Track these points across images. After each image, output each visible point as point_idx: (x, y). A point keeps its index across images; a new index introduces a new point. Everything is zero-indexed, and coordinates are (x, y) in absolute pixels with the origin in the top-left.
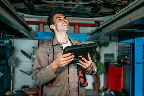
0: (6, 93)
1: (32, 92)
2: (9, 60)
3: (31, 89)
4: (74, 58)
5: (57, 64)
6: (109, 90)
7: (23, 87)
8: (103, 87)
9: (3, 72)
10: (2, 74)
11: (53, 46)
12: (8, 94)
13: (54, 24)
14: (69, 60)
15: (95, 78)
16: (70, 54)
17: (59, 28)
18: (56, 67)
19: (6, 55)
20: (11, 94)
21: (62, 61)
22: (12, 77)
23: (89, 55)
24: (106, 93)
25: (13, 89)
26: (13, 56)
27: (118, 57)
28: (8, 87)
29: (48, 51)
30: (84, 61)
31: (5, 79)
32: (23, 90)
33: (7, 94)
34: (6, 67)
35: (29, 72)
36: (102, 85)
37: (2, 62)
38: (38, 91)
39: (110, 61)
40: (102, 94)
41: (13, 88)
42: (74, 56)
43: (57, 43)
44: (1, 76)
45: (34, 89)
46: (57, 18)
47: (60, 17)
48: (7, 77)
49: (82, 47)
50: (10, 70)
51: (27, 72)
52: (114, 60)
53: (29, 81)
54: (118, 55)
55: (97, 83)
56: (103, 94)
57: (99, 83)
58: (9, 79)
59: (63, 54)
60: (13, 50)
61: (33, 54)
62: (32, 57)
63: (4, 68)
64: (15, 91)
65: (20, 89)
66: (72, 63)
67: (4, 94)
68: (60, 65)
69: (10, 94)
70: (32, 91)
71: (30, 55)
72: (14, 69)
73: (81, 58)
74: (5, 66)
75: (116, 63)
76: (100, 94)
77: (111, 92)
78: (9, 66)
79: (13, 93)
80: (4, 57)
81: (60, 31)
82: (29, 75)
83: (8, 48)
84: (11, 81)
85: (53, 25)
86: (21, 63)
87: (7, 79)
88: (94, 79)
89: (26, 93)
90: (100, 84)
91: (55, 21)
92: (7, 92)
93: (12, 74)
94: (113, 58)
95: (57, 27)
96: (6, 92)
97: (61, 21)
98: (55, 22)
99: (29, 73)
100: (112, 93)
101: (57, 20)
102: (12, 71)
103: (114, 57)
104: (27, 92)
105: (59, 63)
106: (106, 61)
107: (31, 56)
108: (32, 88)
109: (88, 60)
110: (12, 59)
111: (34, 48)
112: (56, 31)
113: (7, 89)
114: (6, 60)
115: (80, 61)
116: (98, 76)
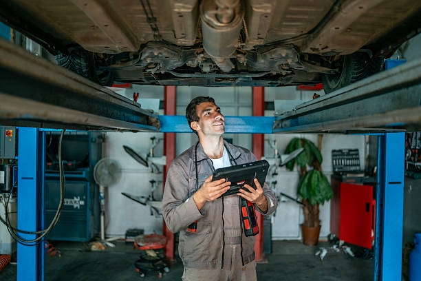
0: (91, 246)
1: (152, 245)
2: (97, 168)
3: (149, 239)
4: (230, 186)
5: (204, 197)
6: (341, 242)
7: (130, 233)
8: (329, 236)
9: (84, 197)
10: (82, 203)
11: (196, 162)
12: (97, 249)
13: (197, 121)
14: (223, 190)
15: (307, 212)
16: (224, 180)
17: (207, 130)
18: (202, 200)
19: (88, 156)
20: (103, 248)
21: (211, 192)
22: (103, 210)
23: (255, 180)
24: (333, 249)
25: (106, 238)
26: (103, 160)
27: (369, 159)
28: (96, 232)
29: (188, 172)
30: (247, 190)
31: (89, 213)
32: (131, 239)
33: (94, 247)
34: (90, 185)
35: (143, 197)
36: (326, 231)
37: (82, 174)
38: (167, 243)
39: (348, 169)
40: (322, 252)
41: (105, 234)
42: (230, 183)
43: (202, 158)
44: (81, 206)
45: (157, 239)
46: (203, 111)
47: (210, 110)
48: (92, 210)
49: (242, 169)
50: (99, 193)
51: (138, 197)
52: (359, 165)
53: (144, 219)
54: (368, 153)
55: (313, 226)
56: (324, 253)
57: (316, 225)
58: (96, 212)
59: (212, 181)
60: (103, 144)
61: (153, 156)
62: (149, 163)
63: (85, 188)
64: (111, 242)
65: (124, 237)
66: (228, 193)
67: (88, 248)
68: (208, 197)
69: (100, 247)
70: (154, 242)
71: (145, 156)
72: (106, 189)
73: (243, 185)
74: (88, 183)
75: (362, 175)
76: (317, 254)
77: (345, 249)
78: (97, 182)
79: (107, 245)
80: (85, 162)
81: (209, 134)
82: (145, 204)
83: (94, 140)
84: (102, 218)
85: (195, 123)
86: (123, 174)
87: (93, 215)
88: (304, 213)
89: (139, 246)
90: (320, 227)
91: (199, 115)
92: (94, 243)
93: (103, 202)
94: (355, 162)
95: (202, 126)
96: (91, 243)
97: (211, 118)
98: (199, 118)
99: (143, 200)
100: (348, 250)
101: (203, 115)
102: (102, 195)
103: (358, 159)
104: (141, 244)
105: (206, 195)
106: (336, 170)
107: (147, 159)
108: (151, 236)
109: (256, 189)
110: (102, 167)
111: (154, 141)
112: (201, 134)
113: (92, 236)
114: (88, 169)
115: (241, 190)
116: (316, 207)
